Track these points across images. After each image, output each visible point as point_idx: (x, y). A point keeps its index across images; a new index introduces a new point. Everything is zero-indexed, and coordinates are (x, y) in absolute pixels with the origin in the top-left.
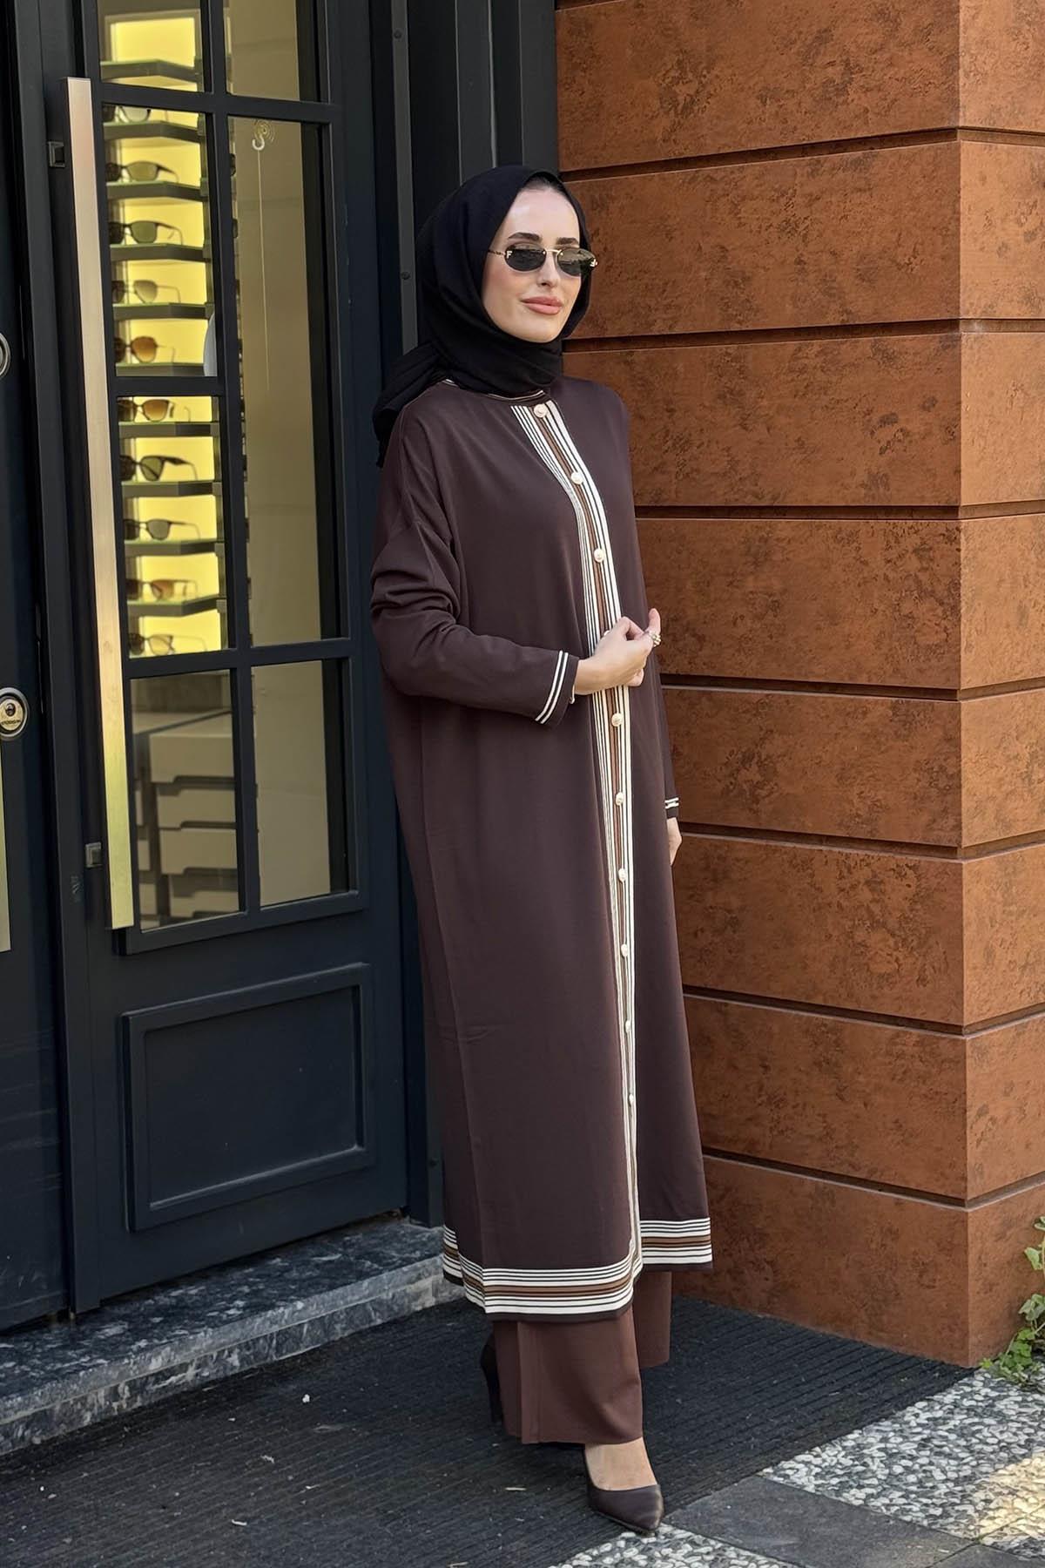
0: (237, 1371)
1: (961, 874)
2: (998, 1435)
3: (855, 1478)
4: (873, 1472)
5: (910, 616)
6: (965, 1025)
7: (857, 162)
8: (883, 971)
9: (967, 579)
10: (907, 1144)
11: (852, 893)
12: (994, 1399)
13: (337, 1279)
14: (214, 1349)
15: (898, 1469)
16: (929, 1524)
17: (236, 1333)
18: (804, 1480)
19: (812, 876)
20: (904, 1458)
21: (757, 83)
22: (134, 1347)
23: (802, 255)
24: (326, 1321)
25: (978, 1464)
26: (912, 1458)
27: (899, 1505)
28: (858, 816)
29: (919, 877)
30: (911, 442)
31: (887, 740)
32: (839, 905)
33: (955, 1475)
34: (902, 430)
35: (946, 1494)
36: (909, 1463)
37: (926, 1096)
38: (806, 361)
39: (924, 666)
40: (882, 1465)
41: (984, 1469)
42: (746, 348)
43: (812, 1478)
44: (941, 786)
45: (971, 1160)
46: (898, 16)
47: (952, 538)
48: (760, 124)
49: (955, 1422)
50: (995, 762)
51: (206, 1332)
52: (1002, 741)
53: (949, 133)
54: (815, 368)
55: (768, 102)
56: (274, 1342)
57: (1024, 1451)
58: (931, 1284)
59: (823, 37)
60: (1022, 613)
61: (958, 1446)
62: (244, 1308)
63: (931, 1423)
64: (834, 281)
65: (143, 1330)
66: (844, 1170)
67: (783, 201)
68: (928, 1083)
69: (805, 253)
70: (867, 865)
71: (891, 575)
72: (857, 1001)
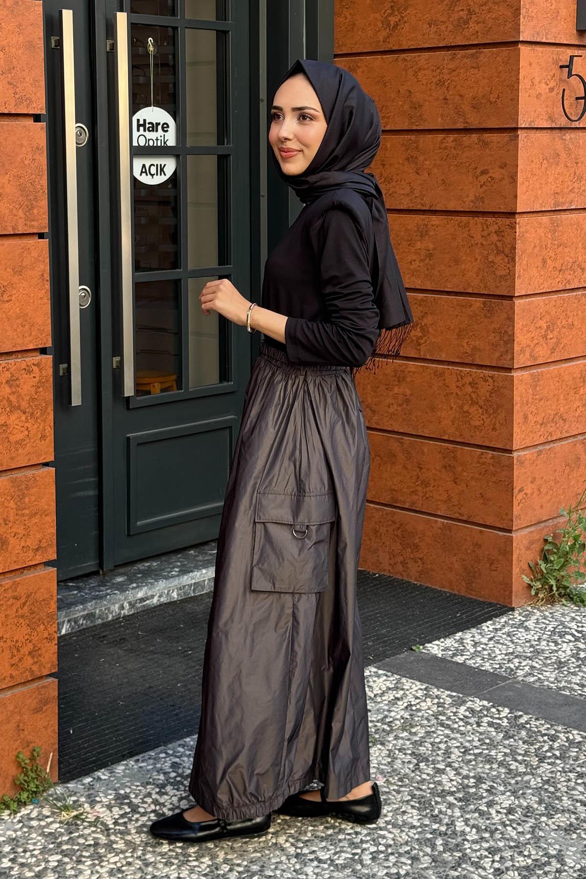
0: (176, 599)
1: (513, 380)
2: (525, 635)
3: (460, 651)
4: (468, 650)
5: (492, 262)
6: (514, 449)
7: (473, 55)
8: (476, 424)
9: (519, 245)
10: (486, 504)
11: (462, 388)
12: (524, 621)
15: (479, 649)
16: (493, 671)
18: (437, 652)
19: (444, 380)
20: (482, 644)
21: (427, 17)
22: (131, 587)
23: (446, 96)
25: (516, 648)
26: (486, 644)
27: (480, 663)
28: (466, 353)
29: (494, 381)
30: (494, 183)
31: (480, 318)
32: (457, 394)
33: (505, 652)
34: (491, 177)
35: (501, 659)
36: (485, 647)
37: (495, 482)
38: (447, 144)
39: (499, 285)
40: (472, 647)
41: (518, 650)
42: (420, 137)
43: (440, 651)
44: (506, 340)
45: (515, 512)
47: (513, 227)
48: (429, 36)
49: (506, 630)
50: (530, 330)
51: (162, 581)
52: (533, 320)
53: (515, 43)
54: (451, 147)
55: (432, 26)
56: (193, 587)
58: (496, 569)
60: (544, 262)
61: (507, 640)
62: (179, 572)
63: (494, 630)
64: (461, 108)
66: (456, 516)
67: (438, 71)
68: (496, 476)
69: (448, 95)
70: (471, 375)
71: (484, 243)
72: (464, 438)
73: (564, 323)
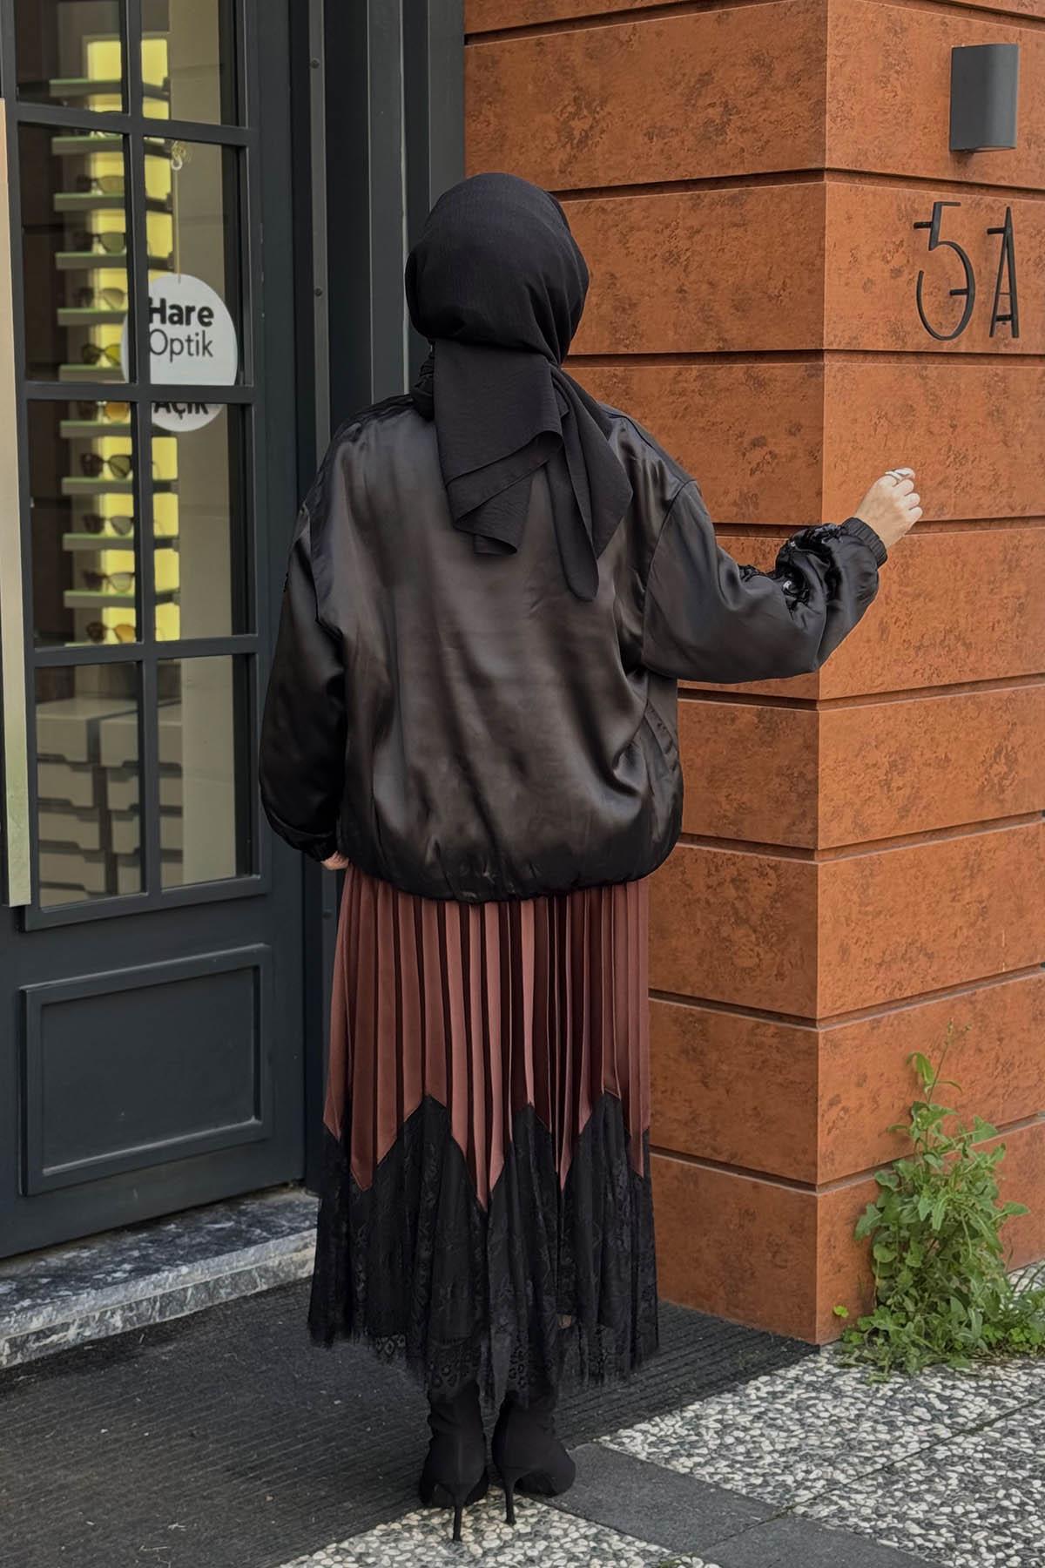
0: (119, 1331)
1: (817, 875)
2: (830, 1409)
3: (687, 1447)
4: (705, 1442)
6: (818, 1017)
7: (733, 198)
8: (745, 965)
10: (765, 1131)
11: (718, 890)
12: (834, 1375)
13: (225, 1246)
14: (96, 1310)
15: (729, 1440)
16: (748, 1493)
17: (117, 1296)
18: (638, 1448)
19: (683, 873)
20: (738, 1429)
21: (646, 121)
22: (17, 1307)
23: (683, 284)
24: (211, 1285)
25: (807, 1437)
26: (746, 1429)
27: (723, 1474)
28: (725, 816)
29: (779, 877)
30: (777, 464)
31: (752, 746)
32: (708, 902)
33: (782, 1447)
34: (770, 453)
35: (769, 1465)
36: (741, 1435)
37: (781, 1085)
38: (685, 385)
40: (715, 1436)
41: (810, 1442)
42: (633, 370)
43: (646, 1446)
44: (801, 790)
45: (821, 1147)
46: (771, 62)
48: (647, 160)
49: (794, 1395)
50: (854, 770)
51: (88, 1293)
52: (860, 749)
53: (817, 173)
54: (693, 391)
55: (655, 139)
56: (158, 1304)
57: (853, 1425)
58: (783, 1264)
59: (705, 79)
60: (883, 630)
61: (791, 1419)
62: (131, 1272)
63: (770, 1396)
64: (711, 310)
65: (30, 1290)
66: (707, 1153)
67: (667, 232)
68: (784, 1072)
69: (686, 283)
70: (734, 864)
72: (722, 993)
73: (928, 754)
